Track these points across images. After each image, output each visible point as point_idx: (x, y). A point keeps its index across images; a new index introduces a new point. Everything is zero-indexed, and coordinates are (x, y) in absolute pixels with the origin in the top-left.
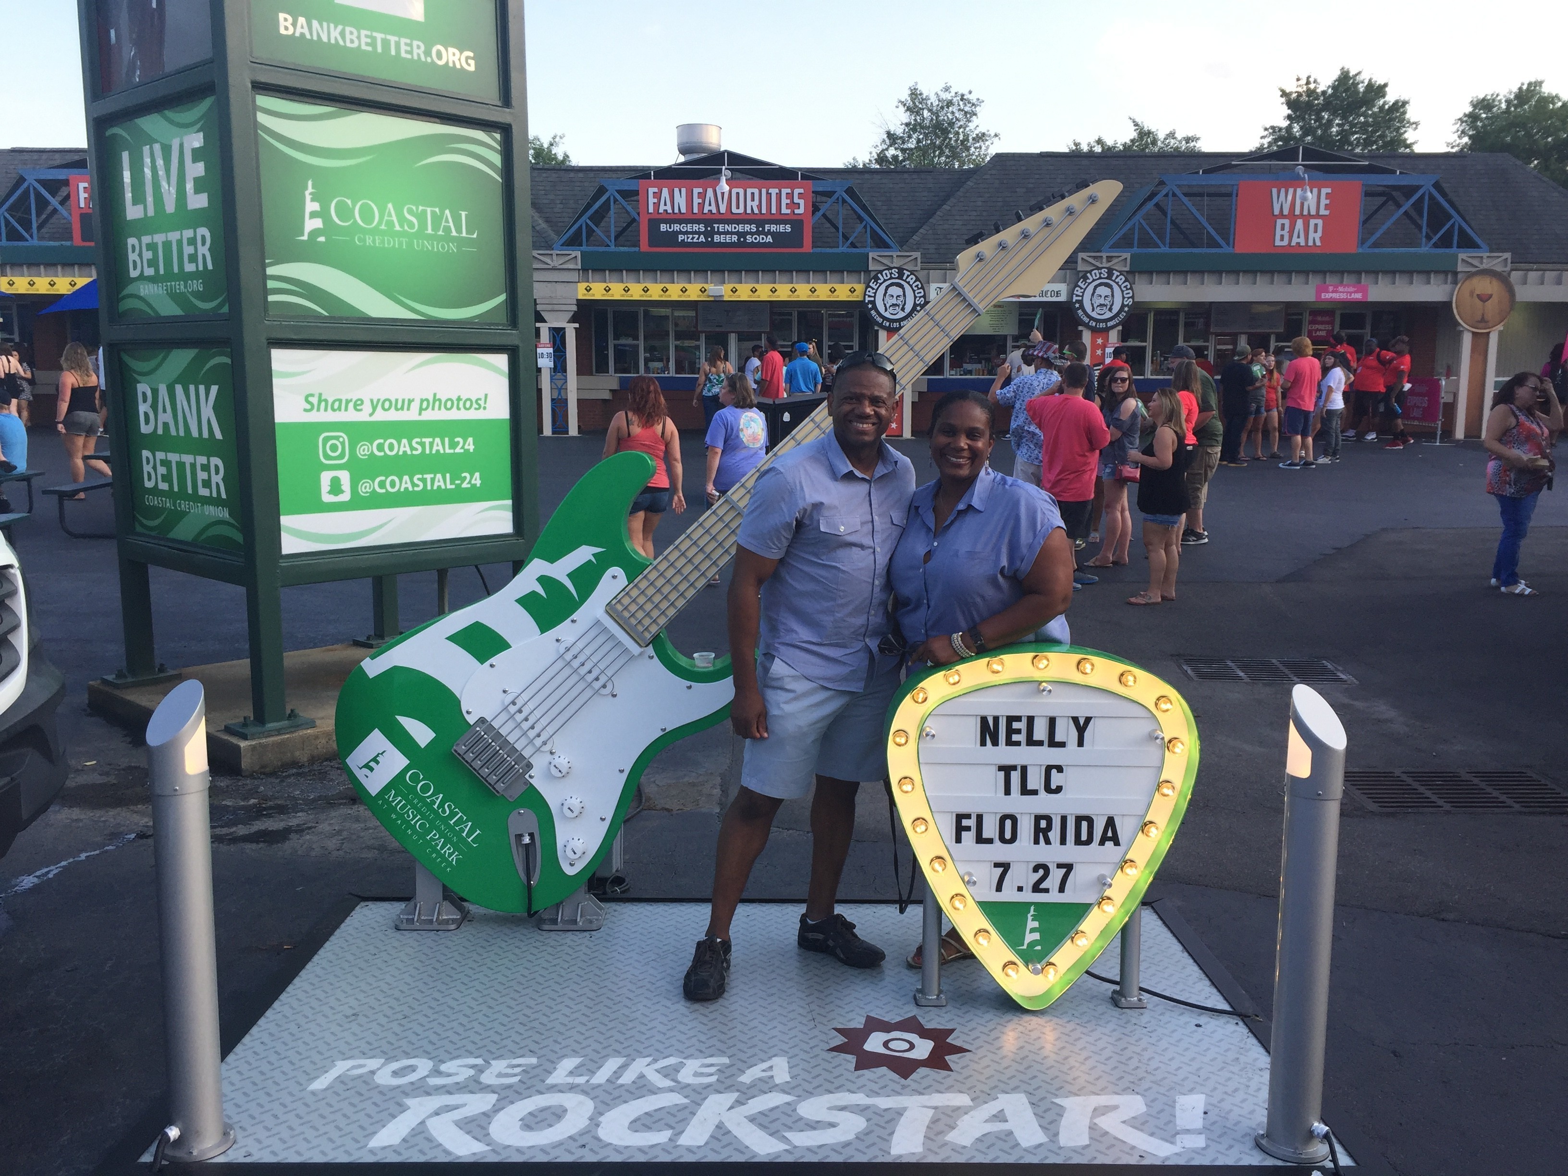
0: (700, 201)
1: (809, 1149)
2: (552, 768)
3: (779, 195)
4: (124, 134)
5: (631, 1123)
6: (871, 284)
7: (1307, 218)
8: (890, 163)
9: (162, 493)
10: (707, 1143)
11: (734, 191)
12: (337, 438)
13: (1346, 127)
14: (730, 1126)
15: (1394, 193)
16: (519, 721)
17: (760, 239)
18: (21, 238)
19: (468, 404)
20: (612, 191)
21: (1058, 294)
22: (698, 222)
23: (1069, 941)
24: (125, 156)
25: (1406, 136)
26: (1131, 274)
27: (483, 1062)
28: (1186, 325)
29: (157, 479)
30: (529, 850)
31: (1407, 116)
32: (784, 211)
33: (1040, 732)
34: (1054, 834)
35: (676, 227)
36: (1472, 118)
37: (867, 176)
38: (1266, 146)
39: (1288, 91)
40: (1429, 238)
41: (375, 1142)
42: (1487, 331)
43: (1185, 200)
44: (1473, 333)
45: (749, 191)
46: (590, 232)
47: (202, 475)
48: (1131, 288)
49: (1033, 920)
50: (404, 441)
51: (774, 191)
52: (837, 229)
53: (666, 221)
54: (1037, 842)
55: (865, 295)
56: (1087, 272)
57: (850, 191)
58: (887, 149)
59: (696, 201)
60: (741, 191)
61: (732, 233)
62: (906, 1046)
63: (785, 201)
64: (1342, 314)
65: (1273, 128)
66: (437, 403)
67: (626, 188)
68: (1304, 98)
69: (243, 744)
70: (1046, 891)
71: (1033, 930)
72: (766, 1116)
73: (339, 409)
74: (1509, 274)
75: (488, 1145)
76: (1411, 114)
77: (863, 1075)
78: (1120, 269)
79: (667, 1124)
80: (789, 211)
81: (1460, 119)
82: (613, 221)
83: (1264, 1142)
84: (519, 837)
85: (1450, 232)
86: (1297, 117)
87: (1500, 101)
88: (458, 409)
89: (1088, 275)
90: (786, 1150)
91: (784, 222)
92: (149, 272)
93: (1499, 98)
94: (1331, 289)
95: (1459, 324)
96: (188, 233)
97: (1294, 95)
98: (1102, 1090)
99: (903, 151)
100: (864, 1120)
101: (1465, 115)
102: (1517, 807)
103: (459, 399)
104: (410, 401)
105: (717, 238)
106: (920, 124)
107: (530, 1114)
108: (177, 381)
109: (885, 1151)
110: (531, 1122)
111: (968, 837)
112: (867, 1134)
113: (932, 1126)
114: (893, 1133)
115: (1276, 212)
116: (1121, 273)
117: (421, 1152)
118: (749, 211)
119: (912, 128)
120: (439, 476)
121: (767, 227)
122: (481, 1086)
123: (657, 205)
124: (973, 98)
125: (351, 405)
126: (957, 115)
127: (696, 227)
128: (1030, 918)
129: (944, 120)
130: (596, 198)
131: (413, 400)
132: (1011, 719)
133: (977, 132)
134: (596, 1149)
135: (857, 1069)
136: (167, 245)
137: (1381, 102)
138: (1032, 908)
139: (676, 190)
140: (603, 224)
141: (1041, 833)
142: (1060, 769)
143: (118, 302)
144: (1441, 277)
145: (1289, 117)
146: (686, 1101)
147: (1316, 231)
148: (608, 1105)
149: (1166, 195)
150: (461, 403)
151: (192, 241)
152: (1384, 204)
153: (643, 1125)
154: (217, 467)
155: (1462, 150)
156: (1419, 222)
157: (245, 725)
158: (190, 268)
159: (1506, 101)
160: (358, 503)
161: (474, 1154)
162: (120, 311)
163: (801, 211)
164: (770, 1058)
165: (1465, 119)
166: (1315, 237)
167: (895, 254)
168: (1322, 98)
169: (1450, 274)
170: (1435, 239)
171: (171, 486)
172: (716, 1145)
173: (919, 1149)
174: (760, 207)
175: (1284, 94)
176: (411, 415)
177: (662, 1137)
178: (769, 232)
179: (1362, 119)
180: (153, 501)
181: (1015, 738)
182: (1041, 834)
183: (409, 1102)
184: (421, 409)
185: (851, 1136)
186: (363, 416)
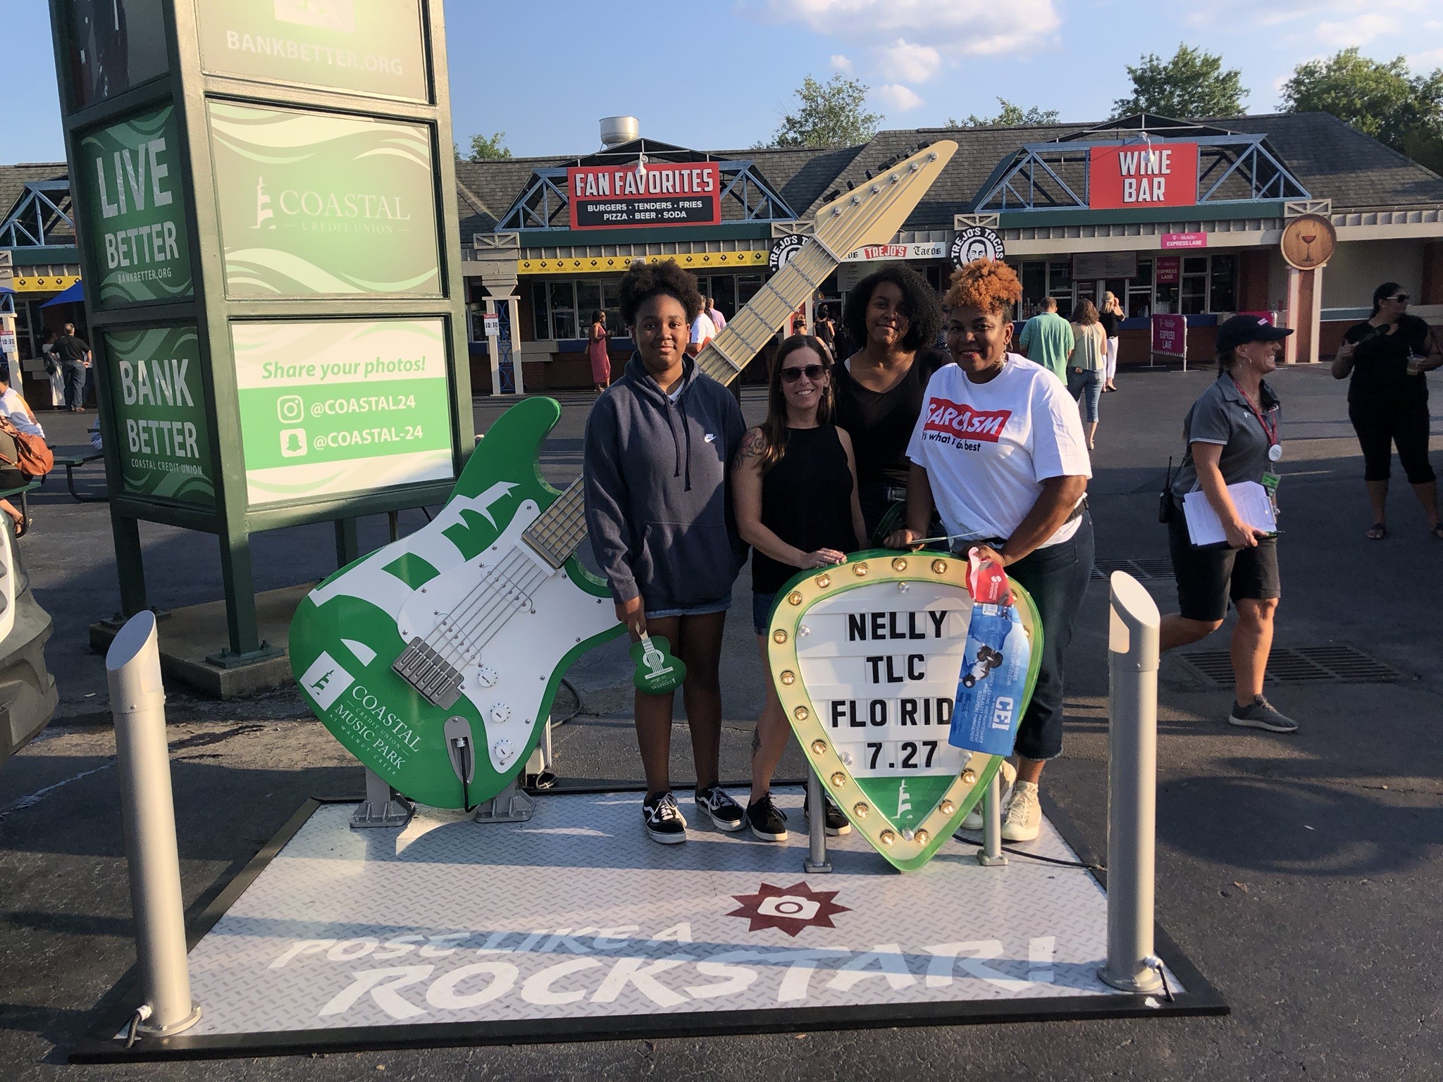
0: (622, 183)
1: (706, 1001)
2: (481, 678)
3: (690, 176)
4: (98, 143)
5: (551, 985)
6: (774, 250)
7: (1151, 178)
8: (790, 144)
9: (146, 456)
10: (616, 1000)
11: (651, 174)
12: (293, 400)
13: (1186, 97)
14: (637, 984)
15: (1228, 153)
16: (449, 638)
17: (676, 214)
18: (31, 243)
19: (408, 366)
20: (544, 178)
21: (938, 251)
22: (621, 202)
23: (938, 809)
24: (99, 161)
25: (1238, 102)
26: (1000, 233)
27: (423, 939)
28: (1052, 273)
29: (140, 446)
30: (464, 752)
31: (1239, 85)
32: (696, 189)
33: (902, 627)
34: (920, 716)
35: (602, 208)
36: (1298, 82)
37: (768, 156)
38: (1116, 117)
39: (1133, 69)
40: (1258, 190)
41: (325, 1012)
42: (1312, 268)
43: (1045, 165)
44: (1300, 271)
45: (664, 173)
46: (527, 216)
47: (178, 439)
48: (1002, 244)
49: (904, 792)
50: (353, 401)
51: (686, 173)
52: (743, 203)
53: (592, 203)
54: (904, 723)
55: (769, 259)
56: (963, 231)
57: (753, 169)
58: (787, 133)
59: (618, 184)
60: (657, 173)
61: (651, 211)
62: (796, 908)
63: (696, 181)
64: (1185, 260)
65: (1122, 101)
66: (381, 366)
67: (557, 175)
68: (1149, 74)
69: (222, 673)
70: (915, 766)
71: (904, 802)
72: (670, 974)
73: (294, 375)
74: (1330, 217)
75: (424, 1009)
76: (1242, 82)
77: (756, 935)
78: (991, 227)
79: (582, 985)
80: (699, 189)
81: (1286, 85)
82: (547, 206)
83: (1105, 975)
84: (455, 741)
85: (1277, 184)
86: (1143, 90)
87: (1321, 67)
88: (400, 370)
89: (964, 234)
90: (686, 1003)
91: (696, 199)
92: (126, 263)
93: (1320, 65)
94: (1174, 238)
95: (1289, 264)
96: (157, 227)
97: (1140, 72)
98: (965, 937)
99: (802, 133)
100: (755, 973)
101: (1291, 81)
102: (1338, 677)
103: (400, 362)
104: (357, 366)
105: (637, 216)
106: (815, 110)
107: (462, 981)
108: (153, 358)
109: (772, 999)
110: (462, 989)
111: (844, 721)
112: (758, 985)
113: (815, 975)
114: (780, 983)
115: (1125, 173)
116: (993, 231)
117: (366, 1018)
118: (665, 191)
119: (809, 114)
120: (385, 430)
121: (681, 204)
122: (422, 959)
123: (584, 189)
124: (860, 85)
125: (304, 371)
126: (846, 100)
127: (619, 207)
128: (901, 790)
129: (836, 105)
130: (531, 185)
131: (359, 364)
132: (875, 616)
133: (865, 114)
134: (519, 1009)
135: (750, 930)
136: (139, 238)
137: (1216, 74)
138: (903, 782)
139: (600, 175)
140: (538, 208)
141: (907, 715)
142: (921, 658)
143: (100, 290)
144: (1270, 224)
145: (1136, 91)
146: (600, 964)
147: (1159, 188)
148: (531, 970)
149: (1029, 162)
150: (402, 365)
151: (160, 234)
152: (1218, 161)
153: (562, 986)
154: (190, 431)
155: (1289, 111)
156: (1250, 176)
157: (223, 656)
158: (159, 257)
159: (1326, 67)
160: (314, 457)
161: (412, 1017)
162: (103, 298)
163: (710, 188)
164: (675, 924)
165: (1291, 84)
166: (1159, 193)
167: (794, 223)
168: (1164, 73)
169: (1279, 221)
170: (1264, 190)
171: (153, 449)
172: (625, 1001)
173: (804, 996)
174: (674, 186)
175: (1131, 71)
176: (359, 378)
177: (577, 996)
178: (683, 209)
179: (1200, 90)
180: (138, 464)
181: (880, 632)
182: (908, 717)
183: (356, 975)
184: (367, 372)
185: (743, 988)
186: (315, 380)
